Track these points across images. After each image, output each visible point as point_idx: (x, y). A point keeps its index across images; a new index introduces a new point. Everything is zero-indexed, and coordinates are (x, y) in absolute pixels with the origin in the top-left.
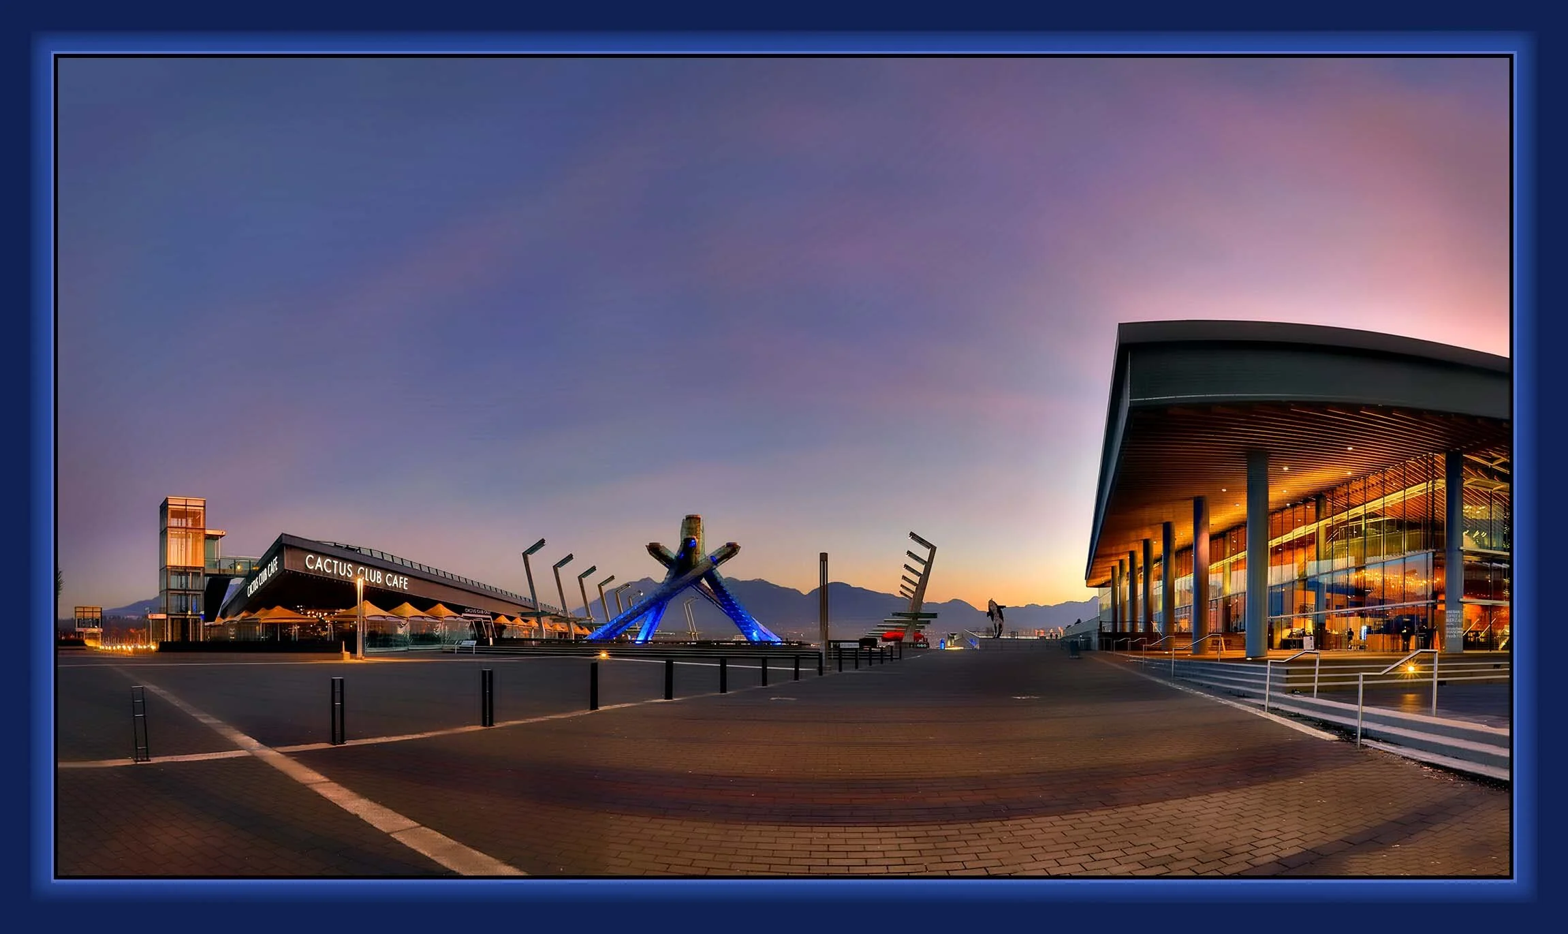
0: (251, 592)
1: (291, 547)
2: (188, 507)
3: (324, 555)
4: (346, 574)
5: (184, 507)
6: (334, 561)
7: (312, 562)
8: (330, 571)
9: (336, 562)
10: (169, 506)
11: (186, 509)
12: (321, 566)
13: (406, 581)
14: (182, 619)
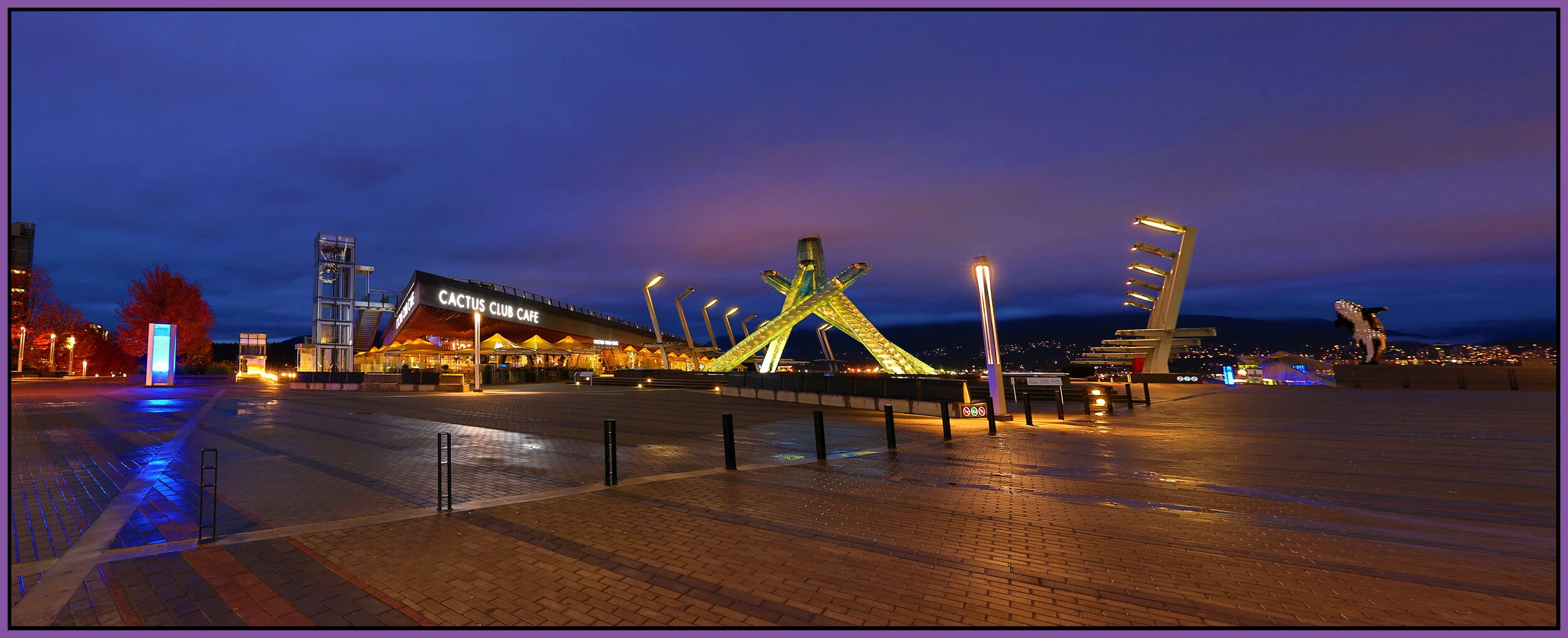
1: (425, 283)
3: (458, 291)
7: (446, 297)
8: (462, 306)
9: (469, 298)
11: (337, 245)
12: (454, 301)
13: (536, 315)
14: (332, 349)
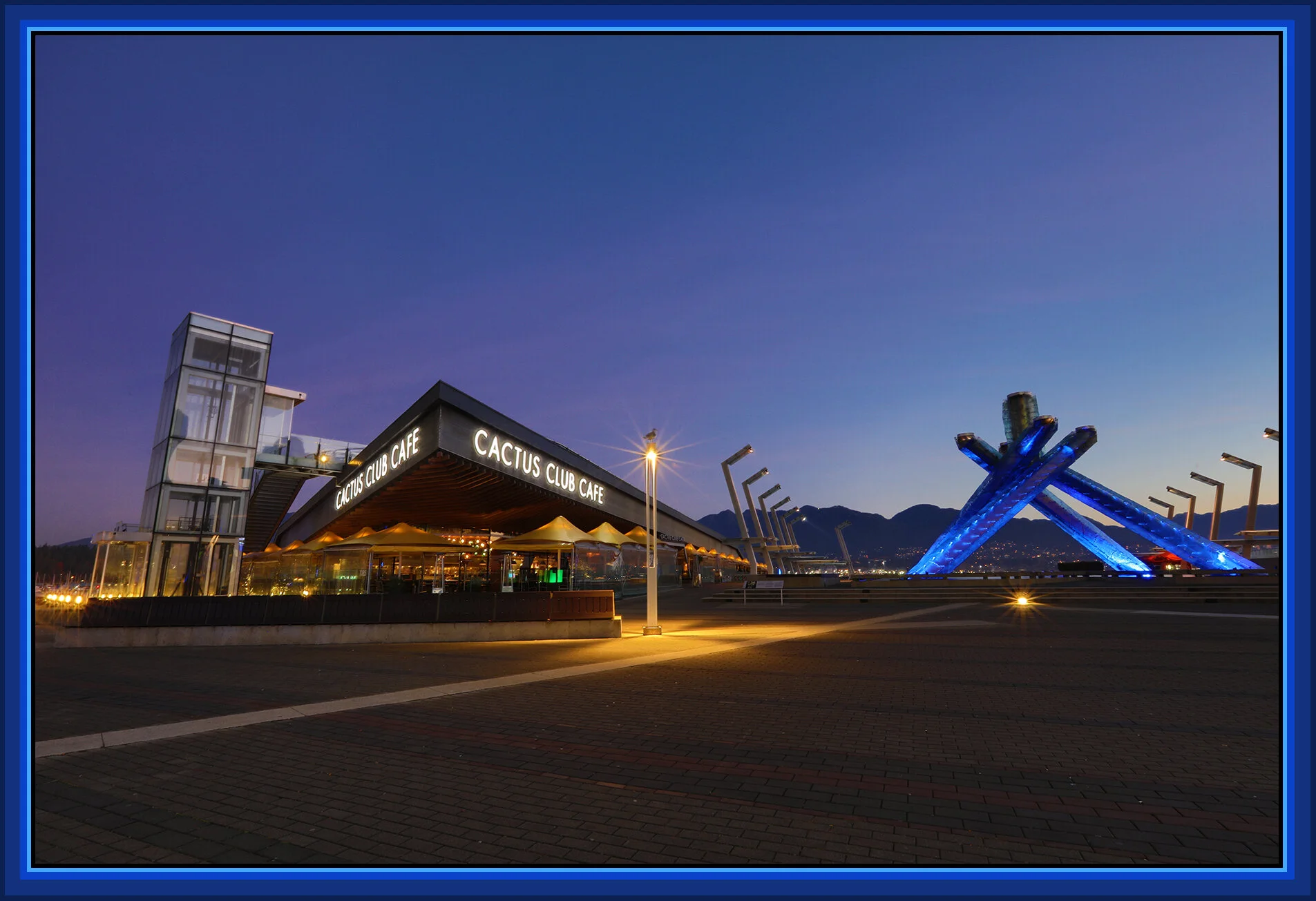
0: (345, 500)
1: (453, 409)
2: (234, 340)
3: (504, 436)
4: (531, 472)
5: (227, 338)
6: (516, 448)
7: (485, 443)
8: (509, 464)
9: (518, 450)
10: (193, 330)
11: (230, 341)
12: (497, 452)
13: (602, 491)
14: (191, 543)
